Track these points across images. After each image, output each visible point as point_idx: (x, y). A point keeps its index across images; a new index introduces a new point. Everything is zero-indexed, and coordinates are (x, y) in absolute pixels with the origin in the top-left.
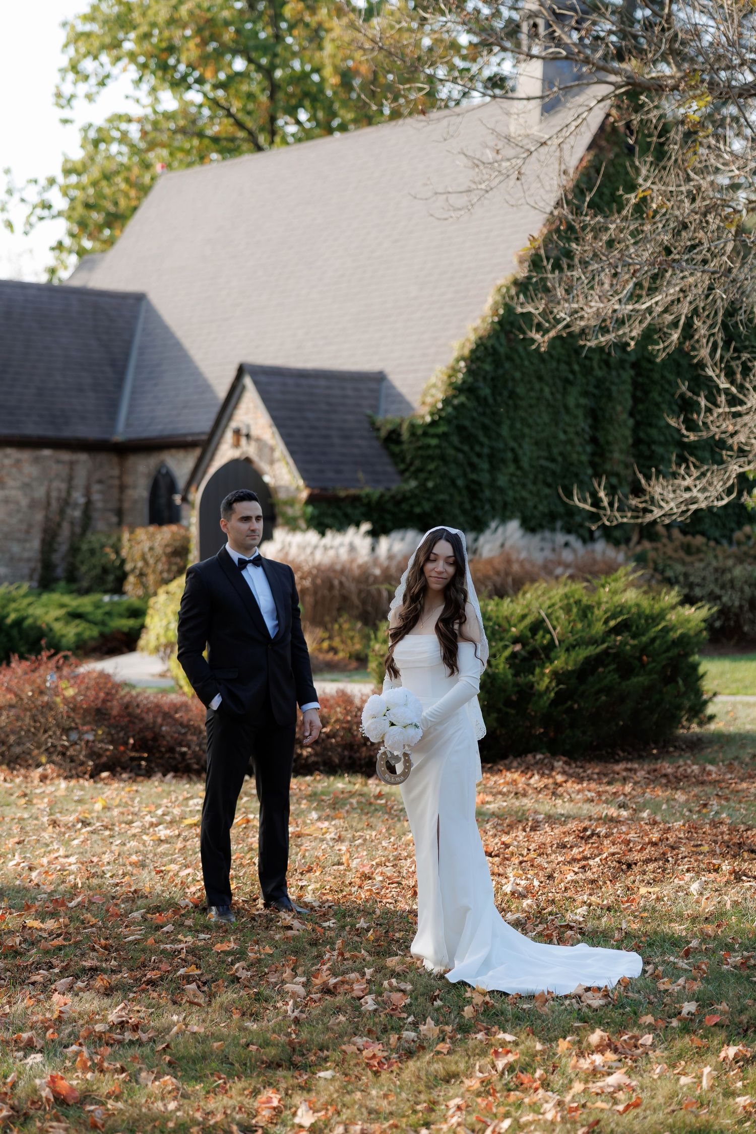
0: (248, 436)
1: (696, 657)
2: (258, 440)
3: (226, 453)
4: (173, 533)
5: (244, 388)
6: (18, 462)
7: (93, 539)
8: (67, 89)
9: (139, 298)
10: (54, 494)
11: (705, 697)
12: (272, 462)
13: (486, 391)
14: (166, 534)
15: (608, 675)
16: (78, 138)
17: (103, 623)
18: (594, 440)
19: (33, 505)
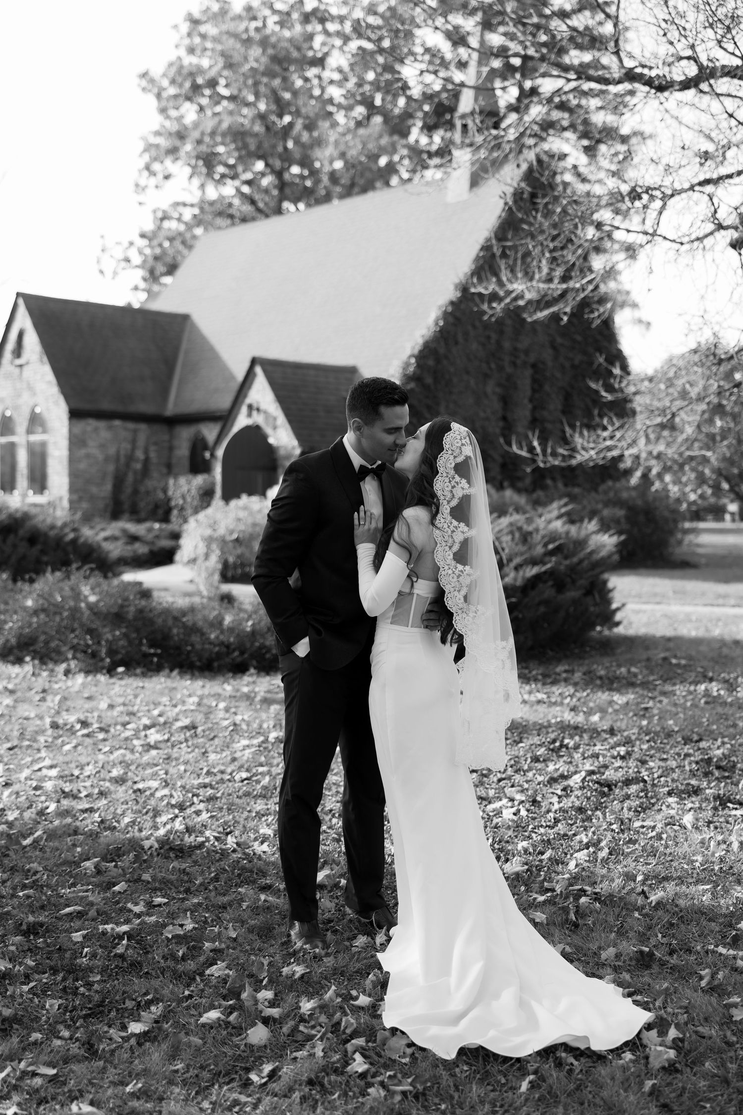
0: (258, 410)
1: (606, 576)
2: (265, 412)
3: (242, 421)
4: (205, 481)
5: (255, 375)
6: (96, 430)
7: (150, 484)
8: (143, 182)
9: (185, 318)
10: (122, 452)
11: (614, 606)
12: (275, 428)
13: (429, 380)
14: (199, 480)
15: (547, 591)
16: (151, 217)
17: (153, 543)
18: (504, 418)
19: (107, 459)
